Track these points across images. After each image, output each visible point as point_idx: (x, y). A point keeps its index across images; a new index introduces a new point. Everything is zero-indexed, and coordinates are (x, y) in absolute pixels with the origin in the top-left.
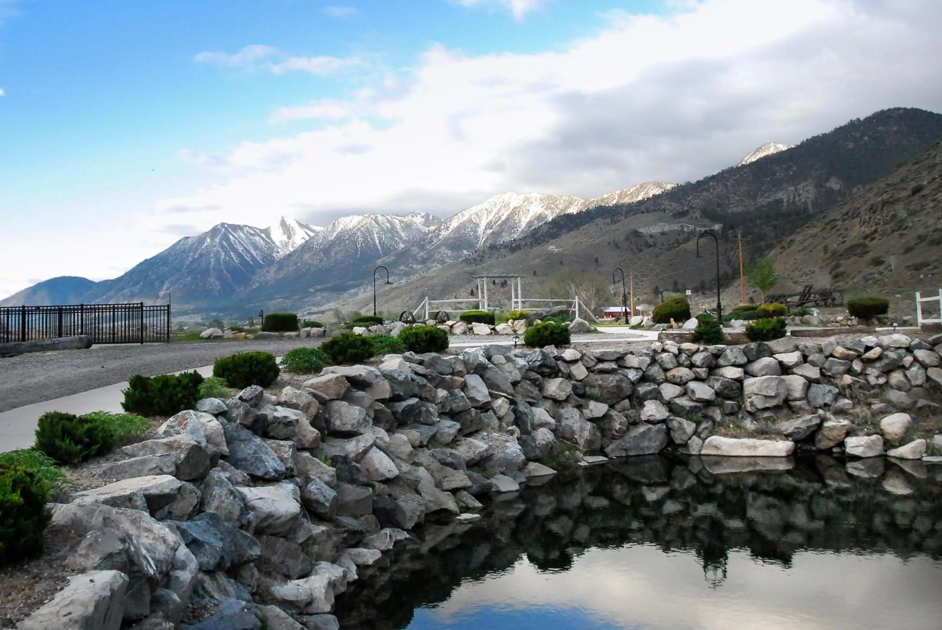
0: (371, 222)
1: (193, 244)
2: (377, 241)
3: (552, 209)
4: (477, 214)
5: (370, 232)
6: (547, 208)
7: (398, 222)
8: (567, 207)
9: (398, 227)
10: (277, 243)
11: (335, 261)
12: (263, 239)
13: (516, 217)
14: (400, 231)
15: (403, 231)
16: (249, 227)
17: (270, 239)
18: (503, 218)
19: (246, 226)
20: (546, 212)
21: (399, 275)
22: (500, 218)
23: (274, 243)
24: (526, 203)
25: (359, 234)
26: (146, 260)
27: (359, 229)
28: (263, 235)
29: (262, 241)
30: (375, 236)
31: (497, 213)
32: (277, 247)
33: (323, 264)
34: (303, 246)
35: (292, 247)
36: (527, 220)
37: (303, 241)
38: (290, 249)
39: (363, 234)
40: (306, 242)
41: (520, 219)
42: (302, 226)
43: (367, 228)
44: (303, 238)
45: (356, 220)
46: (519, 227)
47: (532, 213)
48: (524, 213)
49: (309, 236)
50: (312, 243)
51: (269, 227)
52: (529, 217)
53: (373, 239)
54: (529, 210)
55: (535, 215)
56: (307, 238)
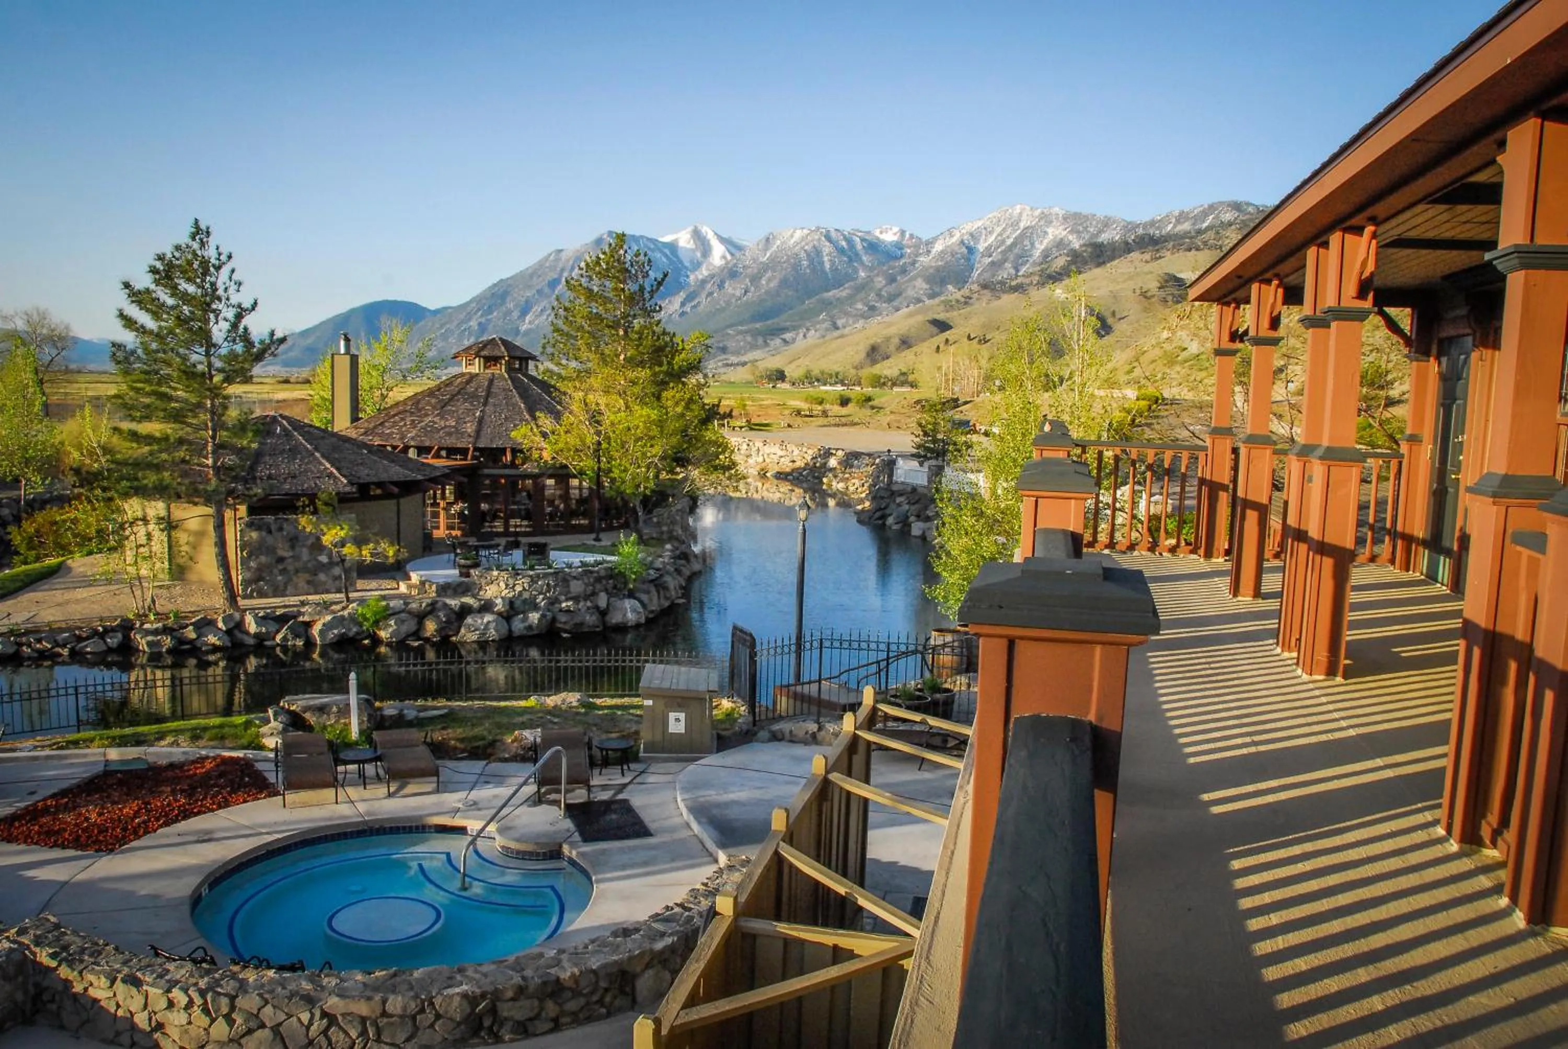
0: (819, 239)
1: (568, 261)
2: (827, 266)
3: (1078, 232)
4: (972, 235)
5: (818, 252)
6: (1071, 232)
7: (858, 239)
8: (1100, 232)
9: (859, 247)
10: (687, 264)
11: (767, 293)
12: (666, 256)
13: (1027, 242)
14: (861, 252)
15: (866, 253)
16: (648, 239)
17: (677, 257)
18: (1009, 242)
19: (642, 237)
20: (1070, 237)
21: (856, 316)
22: (1003, 242)
23: (681, 262)
24: (1042, 223)
25: (803, 255)
26: (502, 280)
27: (802, 248)
28: (667, 251)
29: (664, 260)
30: (826, 259)
31: (1000, 234)
32: (686, 268)
33: (750, 294)
34: (722, 269)
35: (708, 269)
36: (1043, 247)
37: (723, 262)
38: (704, 272)
39: (808, 255)
40: (727, 263)
41: (1032, 244)
42: (722, 240)
43: (814, 247)
44: (724, 257)
45: (798, 234)
46: (1031, 256)
47: (1050, 237)
48: (1038, 237)
49: (732, 254)
50: (735, 265)
51: (676, 240)
52: (1046, 242)
53: (822, 263)
54: (1046, 233)
55: (1054, 240)
56: (729, 257)
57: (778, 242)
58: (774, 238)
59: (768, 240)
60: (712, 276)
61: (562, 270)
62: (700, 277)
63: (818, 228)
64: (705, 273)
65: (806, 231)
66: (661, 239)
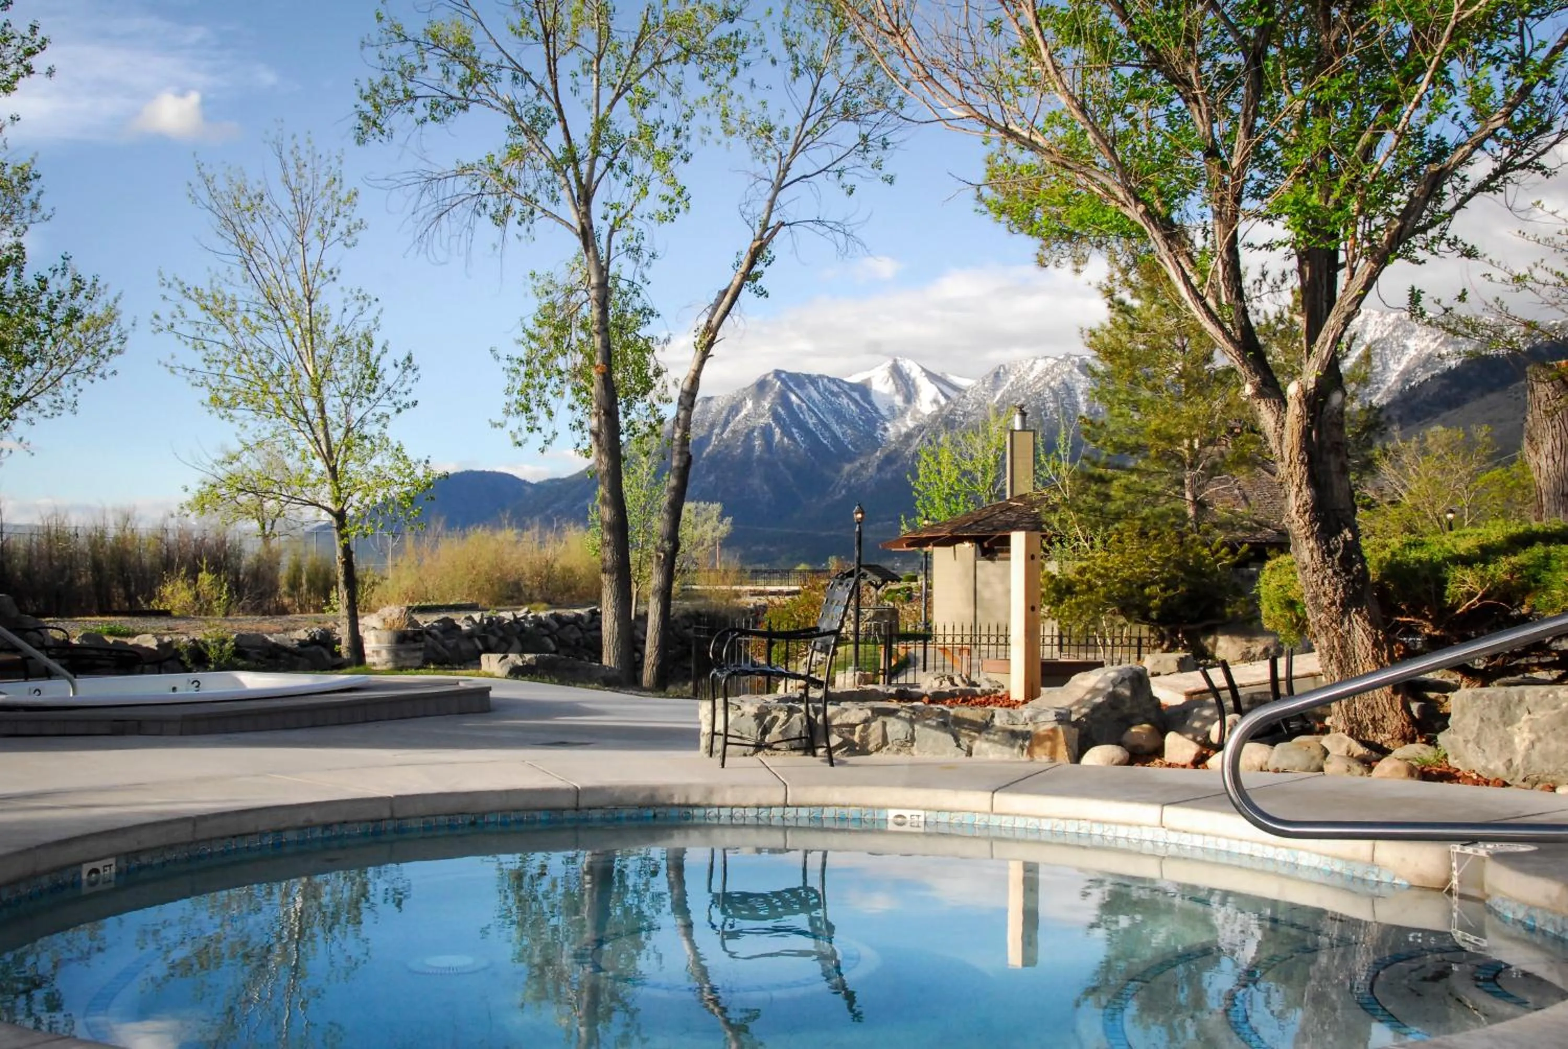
0: (1071, 372)
1: (719, 412)
2: (1083, 408)
3: (1456, 343)
5: (1069, 389)
6: (1444, 344)
10: (884, 412)
12: (856, 402)
16: (829, 379)
17: (870, 403)
19: (821, 377)
20: (1444, 352)
23: (876, 410)
24: (1399, 333)
25: (1047, 393)
27: (1047, 384)
28: (856, 395)
29: (853, 407)
30: (1081, 399)
32: (883, 417)
34: (934, 418)
35: (914, 419)
36: (1401, 368)
37: (935, 408)
38: (909, 423)
39: (1055, 393)
40: (941, 409)
41: (1385, 366)
42: (932, 377)
43: (1064, 383)
44: (936, 401)
45: (1041, 366)
46: (1383, 382)
47: (1412, 352)
48: (1394, 353)
49: (947, 397)
50: (952, 412)
51: (869, 380)
52: (1405, 360)
53: (1075, 405)
54: (1405, 347)
55: (1417, 357)
56: (943, 401)
57: (1012, 378)
58: (1006, 372)
59: (997, 375)
60: (920, 428)
61: (712, 426)
62: (904, 430)
63: (1068, 356)
64: (911, 424)
65: (1051, 361)
66: (846, 380)
